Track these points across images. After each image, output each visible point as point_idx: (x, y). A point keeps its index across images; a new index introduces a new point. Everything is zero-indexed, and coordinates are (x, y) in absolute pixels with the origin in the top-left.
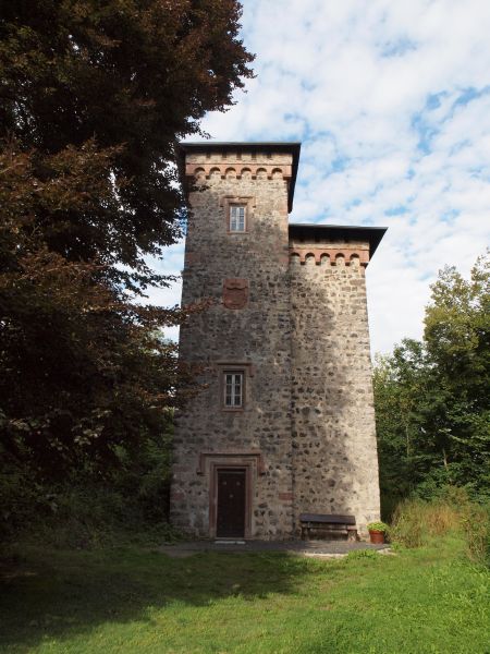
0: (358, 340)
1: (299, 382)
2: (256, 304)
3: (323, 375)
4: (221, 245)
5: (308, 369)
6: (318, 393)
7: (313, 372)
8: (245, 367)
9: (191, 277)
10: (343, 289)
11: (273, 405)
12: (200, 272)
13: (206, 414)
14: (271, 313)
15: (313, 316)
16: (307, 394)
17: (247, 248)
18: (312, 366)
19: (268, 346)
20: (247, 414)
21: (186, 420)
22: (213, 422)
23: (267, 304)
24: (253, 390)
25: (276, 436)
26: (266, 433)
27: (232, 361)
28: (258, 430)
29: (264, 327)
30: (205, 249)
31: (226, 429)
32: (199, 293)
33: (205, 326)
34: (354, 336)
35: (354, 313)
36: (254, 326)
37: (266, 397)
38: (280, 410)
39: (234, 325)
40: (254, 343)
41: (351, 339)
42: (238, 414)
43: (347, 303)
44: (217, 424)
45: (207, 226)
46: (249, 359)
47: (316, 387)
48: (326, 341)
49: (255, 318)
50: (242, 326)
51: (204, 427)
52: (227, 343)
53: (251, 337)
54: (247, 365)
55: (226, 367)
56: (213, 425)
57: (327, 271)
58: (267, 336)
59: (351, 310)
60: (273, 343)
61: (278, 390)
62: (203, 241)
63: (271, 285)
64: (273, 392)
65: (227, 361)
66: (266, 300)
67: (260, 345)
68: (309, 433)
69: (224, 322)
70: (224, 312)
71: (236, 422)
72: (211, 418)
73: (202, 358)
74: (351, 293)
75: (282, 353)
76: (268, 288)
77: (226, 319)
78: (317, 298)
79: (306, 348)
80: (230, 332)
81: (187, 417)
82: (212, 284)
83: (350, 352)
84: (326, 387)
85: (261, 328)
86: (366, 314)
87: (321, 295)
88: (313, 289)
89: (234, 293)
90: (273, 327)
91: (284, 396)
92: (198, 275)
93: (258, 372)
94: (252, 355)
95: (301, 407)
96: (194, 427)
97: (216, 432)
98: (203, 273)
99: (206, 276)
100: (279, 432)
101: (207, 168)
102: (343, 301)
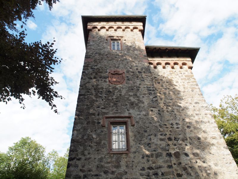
0: (200, 105)
1: (167, 133)
2: (131, 82)
3: (183, 128)
4: (107, 55)
5: (172, 124)
6: (183, 140)
7: (175, 126)
8: (127, 119)
9: (88, 69)
10: (182, 79)
11: (153, 146)
12: (93, 67)
13: (96, 156)
14: (142, 86)
15: (167, 93)
16: (175, 142)
17: (122, 56)
18: (174, 122)
19: (142, 105)
20: (132, 155)
21: (78, 162)
22: (102, 164)
23: (138, 82)
24: (135, 136)
25: (160, 174)
26: (151, 172)
27: (117, 115)
28: (143, 169)
29: (138, 94)
30: (97, 57)
31: (114, 169)
32: (92, 77)
33: (97, 94)
34: (196, 103)
35: (193, 91)
36: (131, 94)
37: (146, 141)
38: (159, 151)
39: (117, 93)
40: (132, 103)
41: (196, 105)
42: (124, 156)
43: (186, 86)
44: (106, 165)
45: (99, 48)
46: (129, 113)
47: (181, 137)
48: (180, 106)
49: (131, 89)
50: (123, 94)
51: (94, 169)
52: (112, 104)
53: (130, 100)
54: (129, 117)
55: (112, 120)
56: (102, 166)
57: (170, 71)
58: (141, 99)
59: (191, 90)
60: (146, 103)
61: (155, 135)
62: (96, 53)
63: (140, 72)
64: (152, 137)
65: (113, 116)
66: (138, 79)
67: (137, 105)
68: (184, 172)
69: (110, 92)
70: (110, 86)
71: (123, 163)
72: (101, 160)
73: (94, 114)
74: (187, 81)
75: (154, 109)
76: (138, 74)
77: (111, 90)
78: (167, 84)
79: (167, 111)
80: (114, 97)
81: (79, 159)
82: (101, 72)
83: (197, 112)
84: (188, 136)
85: (136, 95)
86: (200, 91)
87: (170, 82)
88: (164, 79)
89: (116, 76)
90: (145, 94)
91: (161, 140)
92: (92, 68)
93: (137, 122)
94: (131, 111)
95: (173, 152)
96: (85, 169)
97: (106, 172)
98: (96, 67)
99: (98, 68)
100: (163, 170)
101: (99, 27)
102: (184, 85)
